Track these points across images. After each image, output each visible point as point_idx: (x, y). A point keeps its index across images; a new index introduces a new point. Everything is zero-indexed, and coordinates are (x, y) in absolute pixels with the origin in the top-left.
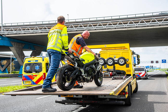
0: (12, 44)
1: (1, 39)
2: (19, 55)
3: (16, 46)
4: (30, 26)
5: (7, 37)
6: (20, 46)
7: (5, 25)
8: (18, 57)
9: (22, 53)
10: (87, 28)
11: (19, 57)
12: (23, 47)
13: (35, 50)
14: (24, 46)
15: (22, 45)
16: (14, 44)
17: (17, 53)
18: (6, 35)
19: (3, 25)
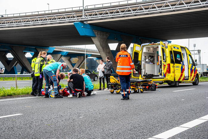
0: (95, 33)
1: (82, 27)
2: (103, 48)
3: (99, 35)
4: (120, 6)
5: (89, 24)
6: (105, 36)
7: (86, 8)
8: (102, 50)
9: (106, 45)
10: (191, 6)
11: (104, 51)
12: (108, 37)
13: (122, 41)
14: (108, 35)
15: (106, 35)
16: (97, 33)
17: (101, 45)
18: (88, 22)
19: (85, 8)
